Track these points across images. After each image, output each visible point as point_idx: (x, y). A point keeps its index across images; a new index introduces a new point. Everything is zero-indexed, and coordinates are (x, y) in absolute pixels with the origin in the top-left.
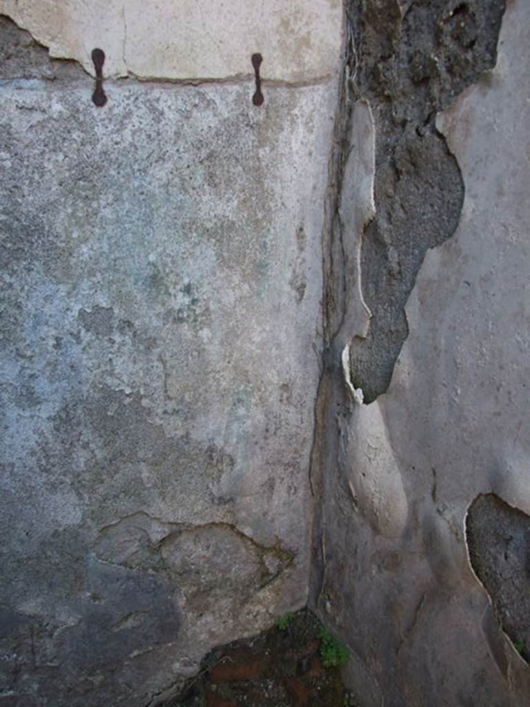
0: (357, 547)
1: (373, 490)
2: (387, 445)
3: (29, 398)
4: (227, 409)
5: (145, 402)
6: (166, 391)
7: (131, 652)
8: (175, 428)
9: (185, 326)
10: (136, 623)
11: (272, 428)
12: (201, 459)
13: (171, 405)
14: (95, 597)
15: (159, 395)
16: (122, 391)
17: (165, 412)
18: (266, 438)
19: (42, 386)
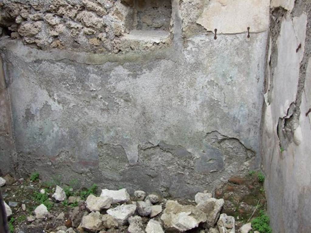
3: (196, 99)
4: (239, 108)
5: (220, 103)
6: (225, 101)
8: (226, 110)
9: (230, 86)
10: (213, 162)
11: (250, 114)
12: (232, 119)
13: (225, 105)
14: (204, 152)
15: (223, 102)
16: (215, 100)
17: (224, 106)
18: (249, 117)
19: (199, 97)
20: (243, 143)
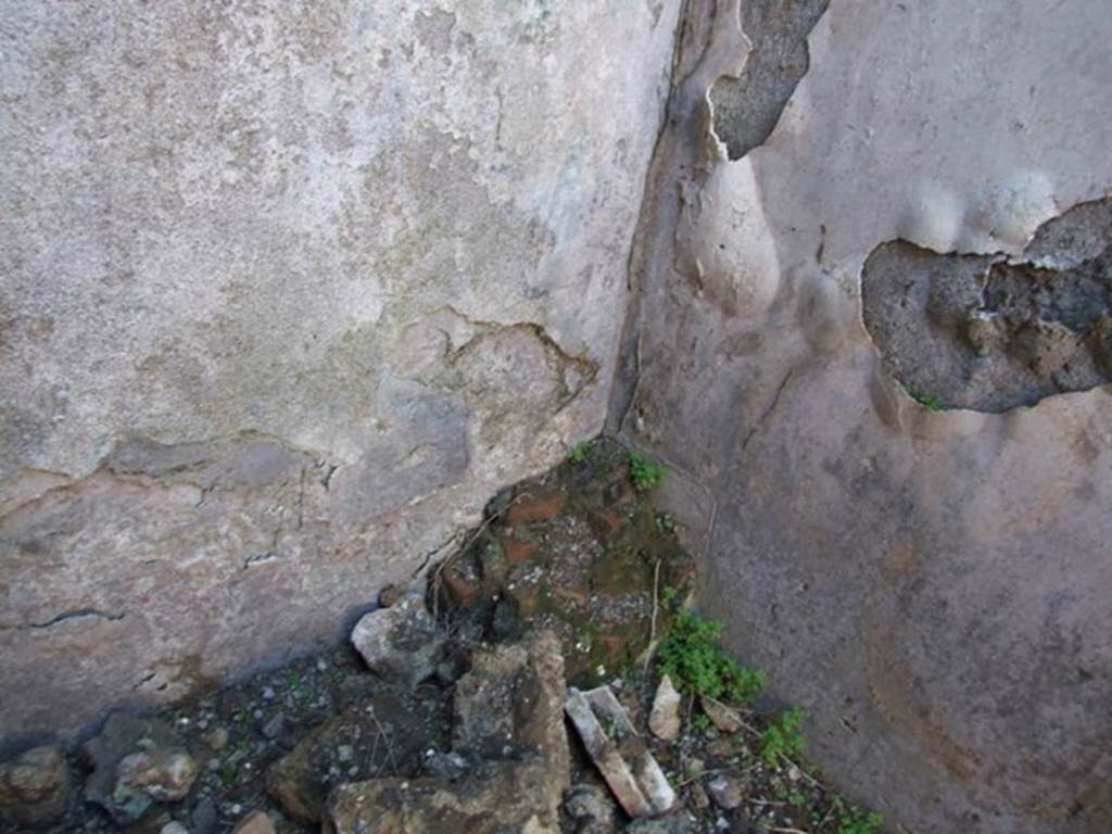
0: (696, 339)
1: (734, 262)
2: (758, 208)
3: (341, 138)
4: (559, 168)
5: (473, 153)
6: (498, 138)
7: (411, 499)
8: (499, 189)
9: (530, 48)
10: (421, 460)
11: (601, 198)
12: (522, 236)
13: (501, 158)
14: (380, 426)
15: (490, 143)
16: (450, 134)
17: (493, 168)
18: (592, 211)
19: (358, 121)
20: (555, 336)
